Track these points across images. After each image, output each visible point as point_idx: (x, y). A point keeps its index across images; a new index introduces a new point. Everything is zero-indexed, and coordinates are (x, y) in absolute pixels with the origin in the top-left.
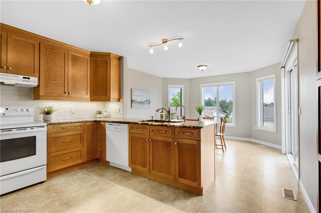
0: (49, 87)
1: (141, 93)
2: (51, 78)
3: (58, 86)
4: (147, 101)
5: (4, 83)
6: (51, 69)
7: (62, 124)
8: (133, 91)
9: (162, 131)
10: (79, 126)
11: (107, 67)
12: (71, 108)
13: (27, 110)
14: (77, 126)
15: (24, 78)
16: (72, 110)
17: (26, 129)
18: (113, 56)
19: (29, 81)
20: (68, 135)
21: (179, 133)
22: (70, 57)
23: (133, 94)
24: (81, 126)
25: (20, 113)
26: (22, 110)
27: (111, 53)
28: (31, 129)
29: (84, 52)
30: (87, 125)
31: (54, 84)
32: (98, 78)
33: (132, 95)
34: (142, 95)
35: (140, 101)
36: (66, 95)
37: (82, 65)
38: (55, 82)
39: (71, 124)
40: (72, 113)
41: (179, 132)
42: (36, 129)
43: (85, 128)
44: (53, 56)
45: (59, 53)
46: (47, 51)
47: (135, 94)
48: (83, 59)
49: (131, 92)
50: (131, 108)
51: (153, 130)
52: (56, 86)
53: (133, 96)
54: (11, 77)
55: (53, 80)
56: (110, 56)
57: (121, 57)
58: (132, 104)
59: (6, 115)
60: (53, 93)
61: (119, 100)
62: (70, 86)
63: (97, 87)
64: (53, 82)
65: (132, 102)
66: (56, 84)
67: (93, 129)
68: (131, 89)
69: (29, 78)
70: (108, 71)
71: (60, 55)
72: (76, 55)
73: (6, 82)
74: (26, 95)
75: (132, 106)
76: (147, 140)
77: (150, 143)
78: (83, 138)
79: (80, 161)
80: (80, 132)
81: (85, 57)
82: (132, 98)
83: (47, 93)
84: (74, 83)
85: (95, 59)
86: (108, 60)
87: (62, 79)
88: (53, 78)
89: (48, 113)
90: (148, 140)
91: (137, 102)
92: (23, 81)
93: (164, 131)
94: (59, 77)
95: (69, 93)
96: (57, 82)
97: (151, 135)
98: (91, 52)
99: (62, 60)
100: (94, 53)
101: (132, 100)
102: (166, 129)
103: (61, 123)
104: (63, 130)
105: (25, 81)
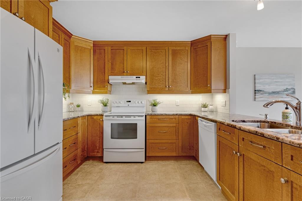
0: (153, 83)
1: (274, 79)
2: (154, 75)
3: (160, 81)
4: (287, 90)
5: (126, 83)
6: (155, 67)
7: (157, 115)
8: (256, 77)
9: (258, 144)
10: (174, 119)
11: (207, 53)
12: (176, 101)
13: (141, 103)
14: (172, 119)
15: (137, 77)
16: (177, 103)
17: (131, 117)
18: (214, 37)
19: (140, 80)
20: (163, 126)
21: (292, 159)
22: (170, 52)
23: (257, 81)
24: (175, 119)
25: (137, 105)
26: (138, 102)
27: (211, 35)
28: (134, 117)
29: (184, 43)
30: (182, 119)
31: (157, 79)
32: (198, 68)
33: (255, 83)
34: (276, 82)
35: (271, 91)
36: (167, 89)
37: (182, 57)
38: (158, 78)
39: (166, 116)
40: (177, 106)
41: (292, 156)
42: (137, 118)
43: (179, 121)
44: (156, 56)
45: (161, 51)
46: (152, 53)
47: (261, 81)
48: (183, 51)
49: (255, 79)
50: (255, 100)
51: (243, 139)
52: (159, 82)
53: (257, 85)
54: (129, 78)
55: (156, 76)
56: (211, 39)
57: (227, 36)
58: (255, 95)
59: (130, 106)
60: (156, 88)
61: (225, 91)
62: (170, 80)
63: (197, 78)
64: (156, 78)
65: (255, 93)
66: (159, 80)
67: (189, 123)
68: (255, 75)
69: (139, 77)
70: (209, 57)
71: (162, 53)
72: (175, 49)
73: (127, 82)
74: (143, 91)
75: (255, 98)
76: (234, 152)
77: (240, 160)
78: (177, 132)
79: (174, 154)
80: (174, 125)
81: (185, 48)
82: (255, 87)
83: (152, 88)
84: (174, 76)
85: (195, 48)
86: (209, 44)
87: (164, 74)
88: (156, 75)
89: (154, 105)
90: (236, 153)
91: (266, 93)
92: (136, 80)
93: (261, 145)
94: (161, 73)
95: (169, 87)
96: (159, 78)
97: (240, 146)
98: (191, 41)
99: (163, 57)
100: (194, 42)
101: (255, 91)
102: (264, 143)
103: (163, 114)
104: (159, 121)
105: (137, 80)
